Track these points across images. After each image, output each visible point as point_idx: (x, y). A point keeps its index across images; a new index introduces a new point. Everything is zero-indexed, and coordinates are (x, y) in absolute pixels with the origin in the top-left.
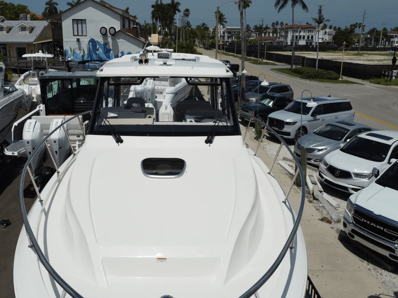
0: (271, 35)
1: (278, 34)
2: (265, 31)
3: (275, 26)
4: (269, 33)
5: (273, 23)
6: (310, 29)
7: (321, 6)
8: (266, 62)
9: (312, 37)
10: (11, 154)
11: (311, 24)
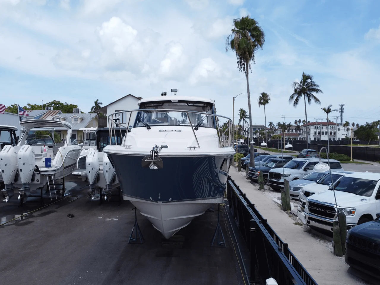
0: (294, 131)
1: (301, 131)
2: (288, 128)
3: (298, 123)
4: (292, 130)
5: (296, 121)
6: (332, 126)
7: (342, 106)
8: (285, 151)
9: (335, 133)
10: (77, 174)
11: (333, 122)
